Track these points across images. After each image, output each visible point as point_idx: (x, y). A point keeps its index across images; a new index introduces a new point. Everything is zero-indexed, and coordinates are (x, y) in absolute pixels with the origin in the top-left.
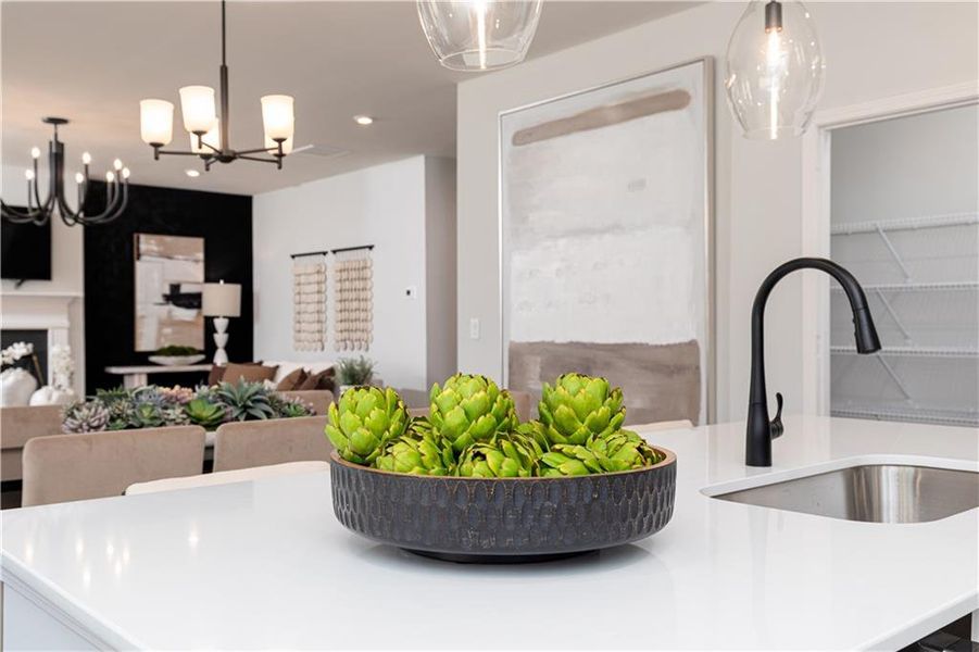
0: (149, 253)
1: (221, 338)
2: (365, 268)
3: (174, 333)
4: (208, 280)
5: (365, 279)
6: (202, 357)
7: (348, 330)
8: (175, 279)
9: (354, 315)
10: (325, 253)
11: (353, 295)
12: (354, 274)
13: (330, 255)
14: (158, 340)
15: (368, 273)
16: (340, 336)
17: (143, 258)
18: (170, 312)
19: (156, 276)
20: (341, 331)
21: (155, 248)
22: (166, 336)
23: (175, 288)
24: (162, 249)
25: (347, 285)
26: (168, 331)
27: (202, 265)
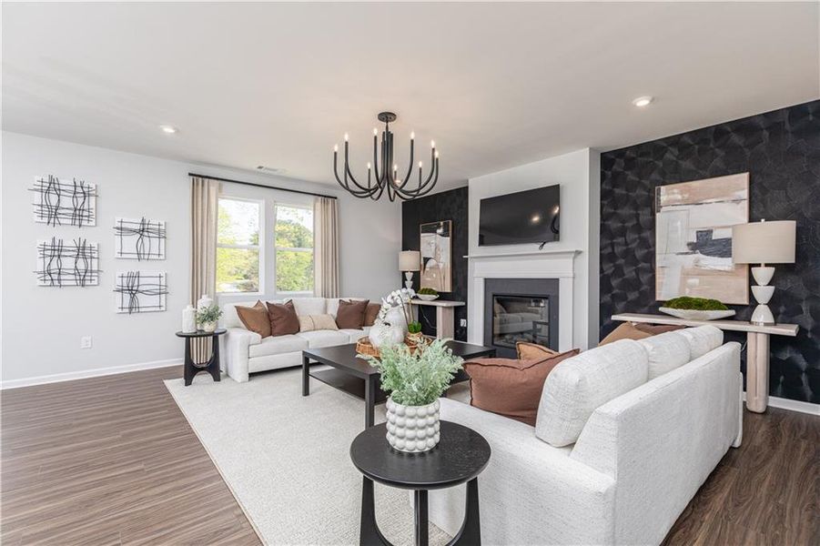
0: (671, 203)
1: (764, 292)
6: (730, 313)
8: (704, 226)
14: (682, 291)
17: (663, 209)
18: (697, 261)
19: (679, 224)
21: (680, 197)
22: (691, 287)
23: (704, 234)
24: (687, 195)
26: (694, 281)
27: (745, 204)
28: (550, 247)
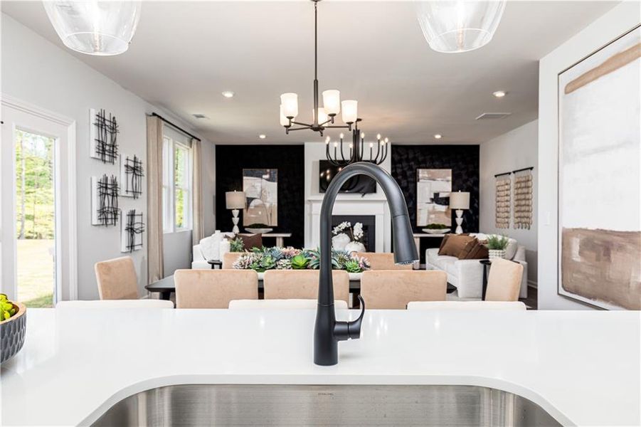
0: (424, 178)
1: (459, 220)
2: (528, 181)
3: (435, 217)
4: (453, 191)
5: (528, 187)
6: (449, 230)
7: (520, 217)
8: (436, 190)
9: (523, 208)
10: (510, 173)
11: (523, 197)
12: (523, 185)
13: (512, 174)
14: (428, 221)
15: (530, 183)
16: (517, 220)
17: (421, 181)
18: (434, 207)
19: (427, 189)
20: (517, 218)
21: (427, 176)
22: (431, 219)
23: (436, 195)
24: (430, 175)
25: (520, 191)
26: (433, 216)
27: (450, 183)
28: (368, 197)
